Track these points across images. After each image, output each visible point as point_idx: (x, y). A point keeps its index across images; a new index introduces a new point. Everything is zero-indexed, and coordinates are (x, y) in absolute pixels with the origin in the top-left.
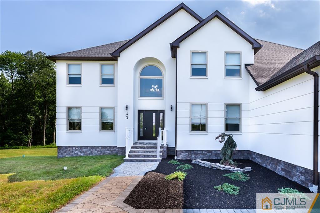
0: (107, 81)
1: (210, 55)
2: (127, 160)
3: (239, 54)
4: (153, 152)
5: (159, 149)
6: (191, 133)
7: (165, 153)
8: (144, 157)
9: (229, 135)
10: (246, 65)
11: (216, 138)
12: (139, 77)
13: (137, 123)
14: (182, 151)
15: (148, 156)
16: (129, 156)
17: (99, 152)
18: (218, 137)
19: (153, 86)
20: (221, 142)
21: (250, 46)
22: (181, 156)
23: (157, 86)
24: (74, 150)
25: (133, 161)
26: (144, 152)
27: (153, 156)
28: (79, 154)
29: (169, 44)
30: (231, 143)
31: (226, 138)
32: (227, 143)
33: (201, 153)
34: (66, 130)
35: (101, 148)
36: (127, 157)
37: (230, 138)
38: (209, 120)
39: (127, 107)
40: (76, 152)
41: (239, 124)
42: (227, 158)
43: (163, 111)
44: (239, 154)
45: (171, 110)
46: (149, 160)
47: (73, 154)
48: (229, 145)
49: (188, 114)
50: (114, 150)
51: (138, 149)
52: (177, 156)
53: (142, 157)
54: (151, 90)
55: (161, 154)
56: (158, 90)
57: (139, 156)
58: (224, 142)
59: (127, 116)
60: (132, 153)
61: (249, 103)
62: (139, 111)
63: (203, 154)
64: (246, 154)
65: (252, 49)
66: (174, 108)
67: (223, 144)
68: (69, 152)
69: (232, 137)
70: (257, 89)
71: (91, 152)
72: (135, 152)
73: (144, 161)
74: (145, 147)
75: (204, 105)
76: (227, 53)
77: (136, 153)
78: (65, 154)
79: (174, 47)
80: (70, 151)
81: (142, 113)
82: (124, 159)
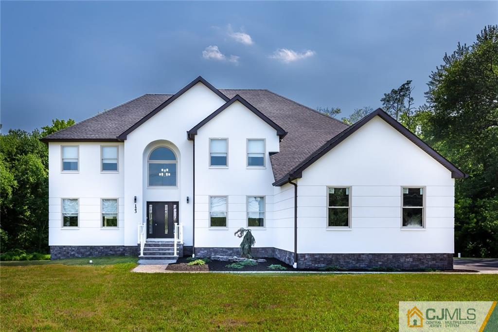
0: (109, 167)
1: (230, 142)
2: (142, 258)
3: (263, 140)
4: (169, 249)
5: (175, 247)
6: (210, 229)
7: (182, 251)
8: (160, 255)
9: (248, 230)
10: (271, 154)
11: (235, 233)
12: (148, 162)
13: (146, 218)
14: (201, 249)
15: (164, 254)
16: (144, 254)
17: (100, 252)
18: (237, 232)
19: (162, 170)
20: (240, 237)
21: (275, 132)
22: (199, 254)
23: (167, 170)
24: (70, 250)
25: (149, 259)
26: (159, 250)
27: (169, 254)
28: (76, 255)
29: (186, 132)
30: (249, 239)
31: (245, 233)
32: (246, 238)
33: (221, 251)
34: (60, 226)
35: (102, 248)
36: (142, 255)
37: (249, 233)
38: (229, 213)
39: (135, 199)
40: (72, 253)
41: (263, 219)
42: (245, 253)
43: (177, 203)
44: (263, 252)
45: (188, 203)
46: (165, 257)
47: (69, 255)
48: (248, 239)
49: (206, 207)
50: (118, 251)
51: (152, 246)
52: (194, 253)
53: (157, 255)
54: (160, 174)
55: (178, 252)
56: (169, 174)
57: (154, 254)
58: (243, 237)
59: (136, 210)
60: (146, 250)
61: (273, 196)
62: (149, 203)
63: (224, 252)
64: (271, 252)
65: (277, 135)
66: (191, 200)
67: (242, 238)
68: (65, 253)
69: (250, 232)
70: (274, 184)
71: (91, 253)
72: (149, 250)
73: (160, 258)
74: (159, 245)
75: (225, 198)
76: (249, 140)
77: (151, 250)
78: (59, 255)
79: (192, 135)
80: (65, 251)
81: (151, 207)
82: (139, 256)
